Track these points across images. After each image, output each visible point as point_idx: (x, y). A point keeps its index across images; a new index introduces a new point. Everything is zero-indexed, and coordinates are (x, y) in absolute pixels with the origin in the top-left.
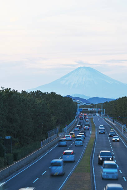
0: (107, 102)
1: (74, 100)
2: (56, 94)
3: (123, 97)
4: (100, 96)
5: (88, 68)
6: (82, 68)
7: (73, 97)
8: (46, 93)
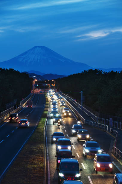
0: (60, 78)
1: (30, 76)
2: (14, 70)
3: (74, 74)
4: (54, 73)
5: (44, 47)
6: (38, 47)
7: (30, 73)
8: (5, 69)
